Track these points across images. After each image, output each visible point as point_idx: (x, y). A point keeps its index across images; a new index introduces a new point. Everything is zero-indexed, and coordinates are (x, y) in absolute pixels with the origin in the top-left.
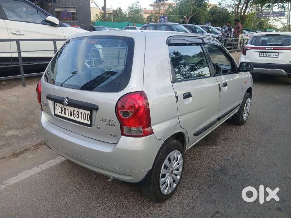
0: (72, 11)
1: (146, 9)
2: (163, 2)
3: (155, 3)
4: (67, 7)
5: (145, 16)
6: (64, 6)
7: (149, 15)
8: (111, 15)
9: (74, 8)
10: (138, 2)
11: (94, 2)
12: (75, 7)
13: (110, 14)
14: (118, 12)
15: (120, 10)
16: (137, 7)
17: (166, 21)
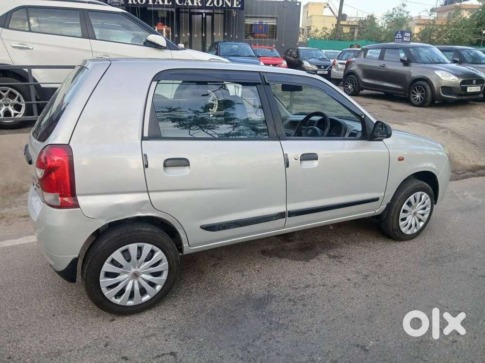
0: (270, 23)
1: (422, 18)
2: (458, 4)
3: (441, 5)
4: (263, 17)
5: (416, 30)
6: (259, 16)
7: (423, 28)
8: (355, 28)
9: (274, 18)
10: (404, 5)
11: (330, 8)
12: (276, 16)
13: (353, 27)
14: (368, 24)
15: (372, 18)
16: (401, 15)
17: (405, 39)
